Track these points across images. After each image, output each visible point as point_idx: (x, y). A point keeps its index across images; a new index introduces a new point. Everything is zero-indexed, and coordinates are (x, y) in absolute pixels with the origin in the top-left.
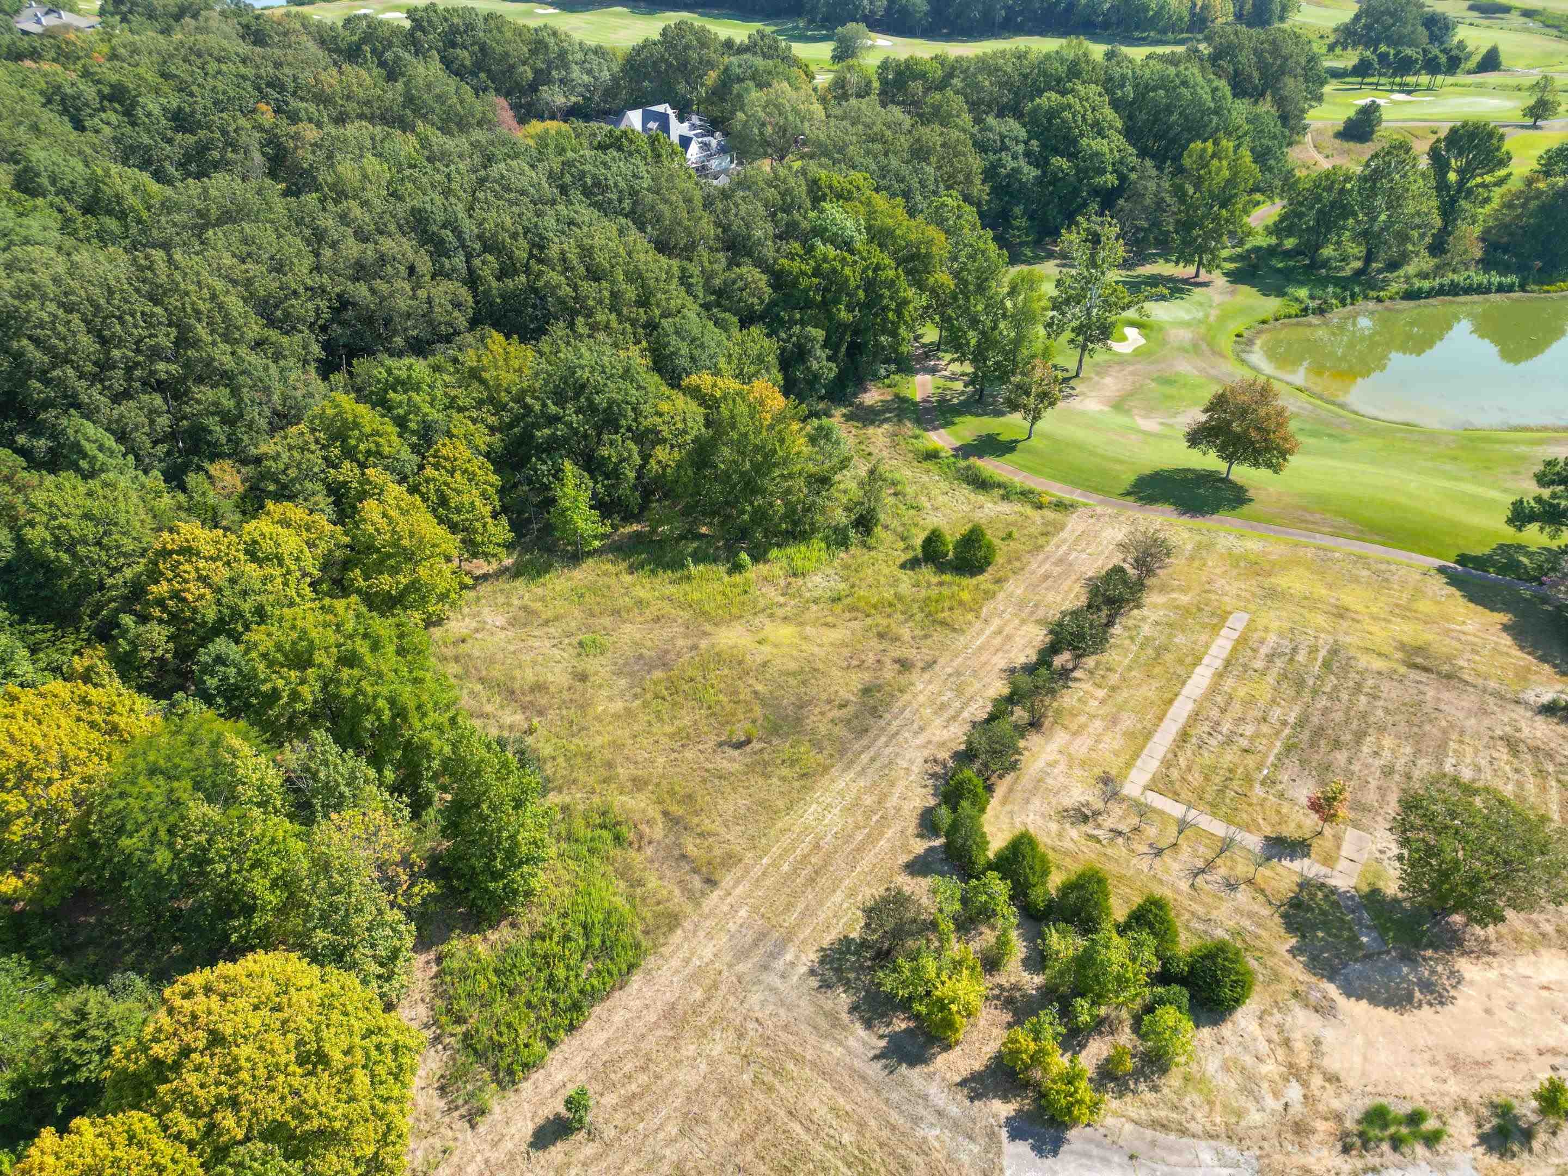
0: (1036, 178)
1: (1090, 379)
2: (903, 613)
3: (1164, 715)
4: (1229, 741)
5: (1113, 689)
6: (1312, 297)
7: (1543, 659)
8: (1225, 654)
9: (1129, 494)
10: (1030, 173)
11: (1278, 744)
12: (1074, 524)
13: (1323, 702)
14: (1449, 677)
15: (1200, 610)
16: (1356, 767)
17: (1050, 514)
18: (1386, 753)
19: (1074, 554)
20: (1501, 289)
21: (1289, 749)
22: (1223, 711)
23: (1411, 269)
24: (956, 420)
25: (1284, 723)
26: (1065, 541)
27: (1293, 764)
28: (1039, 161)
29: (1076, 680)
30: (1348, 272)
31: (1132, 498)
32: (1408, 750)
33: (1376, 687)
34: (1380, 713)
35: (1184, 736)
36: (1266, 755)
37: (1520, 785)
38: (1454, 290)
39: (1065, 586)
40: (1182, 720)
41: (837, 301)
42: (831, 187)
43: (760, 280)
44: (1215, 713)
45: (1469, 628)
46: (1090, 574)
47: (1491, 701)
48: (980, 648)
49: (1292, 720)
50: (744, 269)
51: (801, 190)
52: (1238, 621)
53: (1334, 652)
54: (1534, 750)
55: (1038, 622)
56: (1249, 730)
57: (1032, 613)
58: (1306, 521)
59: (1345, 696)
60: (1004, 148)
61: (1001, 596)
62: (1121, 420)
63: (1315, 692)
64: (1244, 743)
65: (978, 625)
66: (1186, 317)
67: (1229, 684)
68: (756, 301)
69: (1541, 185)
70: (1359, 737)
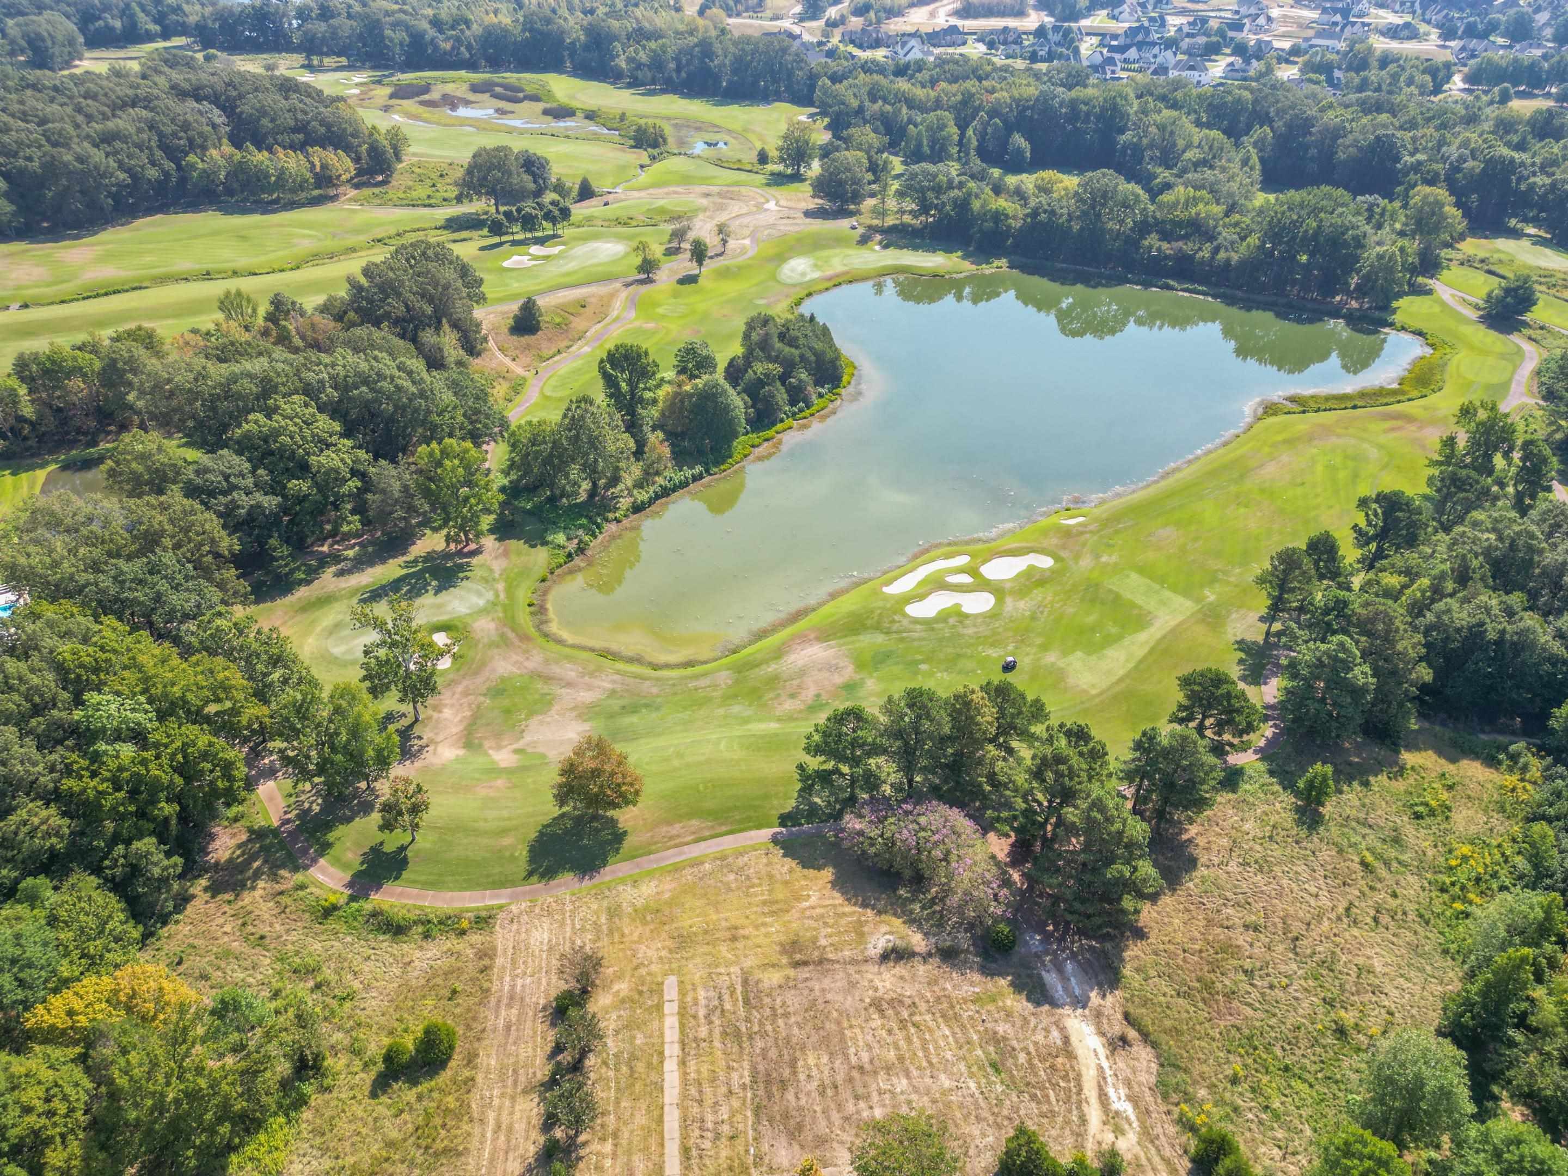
0: (278, 505)
1: (429, 718)
2: (403, 1162)
3: (663, 1138)
4: (718, 1136)
5: (615, 1135)
6: (569, 539)
7: (865, 905)
8: (676, 1037)
9: (530, 874)
10: (270, 502)
11: (749, 1113)
12: (502, 937)
13: (759, 1044)
14: (821, 962)
15: (641, 993)
16: (803, 1102)
17: (475, 938)
18: (814, 1072)
19: (519, 982)
20: (696, 478)
21: (757, 1111)
22: (700, 1102)
23: (628, 480)
24: (331, 837)
25: (744, 1087)
26: (504, 967)
27: (765, 1128)
28: (276, 488)
29: (585, 1144)
30: (583, 497)
31: (535, 878)
32: (825, 1059)
33: (784, 1003)
34: (796, 1030)
35: (686, 1151)
36: (746, 1132)
37: (897, 1048)
38: (665, 492)
39: (528, 1032)
40: (677, 1135)
41: (153, 802)
42: (81, 666)
43: (51, 816)
44: (695, 1110)
45: (813, 900)
46: (542, 1002)
47: (851, 969)
48: (492, 1160)
49: (747, 1080)
50: (23, 813)
51: (48, 680)
52: (671, 990)
53: (745, 982)
54: (891, 1002)
55: (525, 1092)
56: (724, 1114)
57: (515, 1082)
58: (671, 838)
59: (769, 1028)
60: (233, 488)
61: (480, 1078)
62: (479, 761)
63: (750, 1038)
64: (725, 1129)
65: (477, 1131)
66: (481, 602)
67: (692, 1065)
68: (54, 840)
69: (687, 388)
70: (793, 1063)
